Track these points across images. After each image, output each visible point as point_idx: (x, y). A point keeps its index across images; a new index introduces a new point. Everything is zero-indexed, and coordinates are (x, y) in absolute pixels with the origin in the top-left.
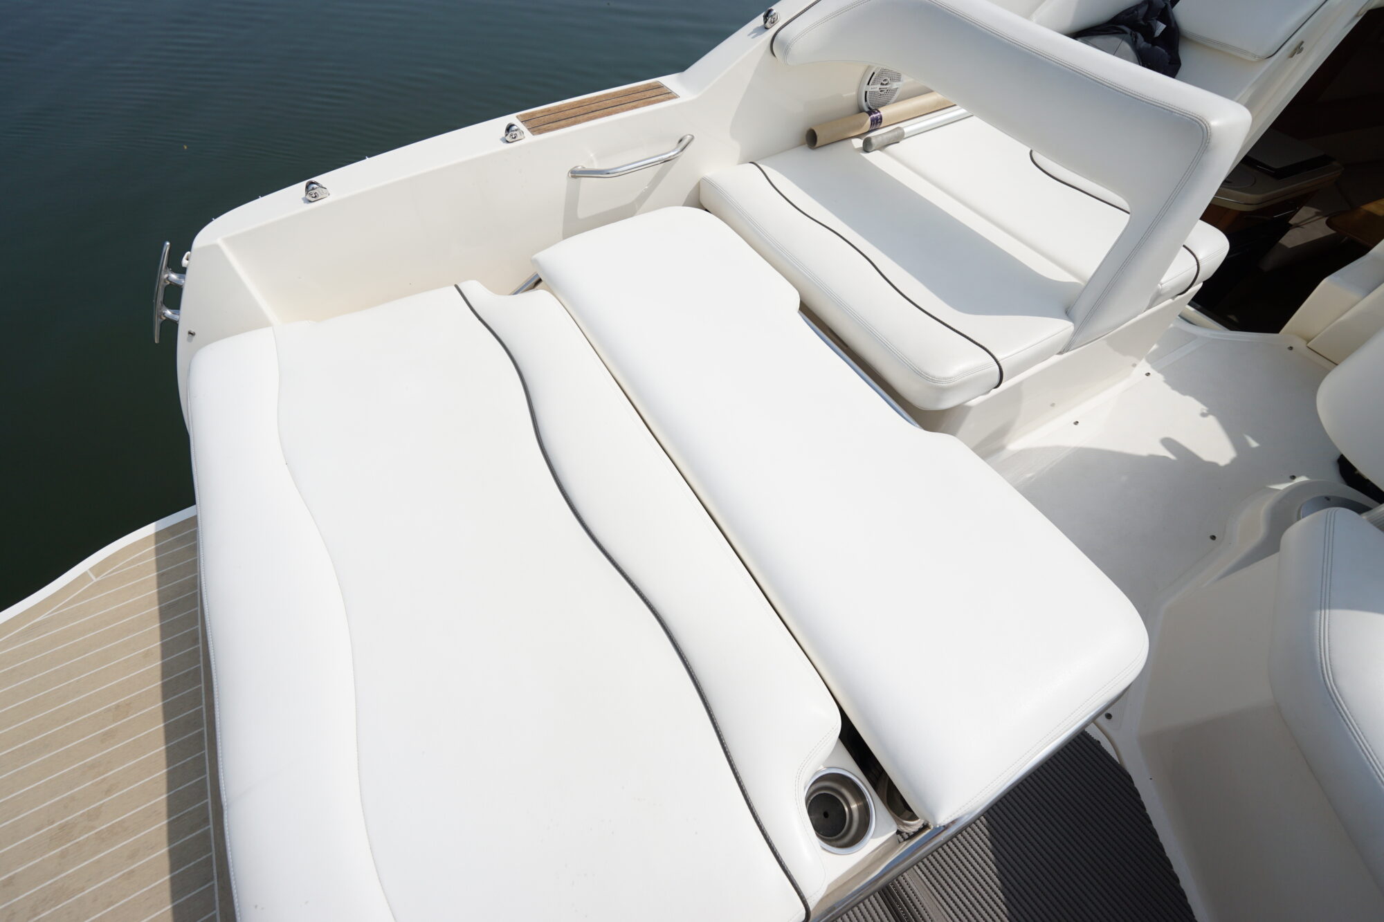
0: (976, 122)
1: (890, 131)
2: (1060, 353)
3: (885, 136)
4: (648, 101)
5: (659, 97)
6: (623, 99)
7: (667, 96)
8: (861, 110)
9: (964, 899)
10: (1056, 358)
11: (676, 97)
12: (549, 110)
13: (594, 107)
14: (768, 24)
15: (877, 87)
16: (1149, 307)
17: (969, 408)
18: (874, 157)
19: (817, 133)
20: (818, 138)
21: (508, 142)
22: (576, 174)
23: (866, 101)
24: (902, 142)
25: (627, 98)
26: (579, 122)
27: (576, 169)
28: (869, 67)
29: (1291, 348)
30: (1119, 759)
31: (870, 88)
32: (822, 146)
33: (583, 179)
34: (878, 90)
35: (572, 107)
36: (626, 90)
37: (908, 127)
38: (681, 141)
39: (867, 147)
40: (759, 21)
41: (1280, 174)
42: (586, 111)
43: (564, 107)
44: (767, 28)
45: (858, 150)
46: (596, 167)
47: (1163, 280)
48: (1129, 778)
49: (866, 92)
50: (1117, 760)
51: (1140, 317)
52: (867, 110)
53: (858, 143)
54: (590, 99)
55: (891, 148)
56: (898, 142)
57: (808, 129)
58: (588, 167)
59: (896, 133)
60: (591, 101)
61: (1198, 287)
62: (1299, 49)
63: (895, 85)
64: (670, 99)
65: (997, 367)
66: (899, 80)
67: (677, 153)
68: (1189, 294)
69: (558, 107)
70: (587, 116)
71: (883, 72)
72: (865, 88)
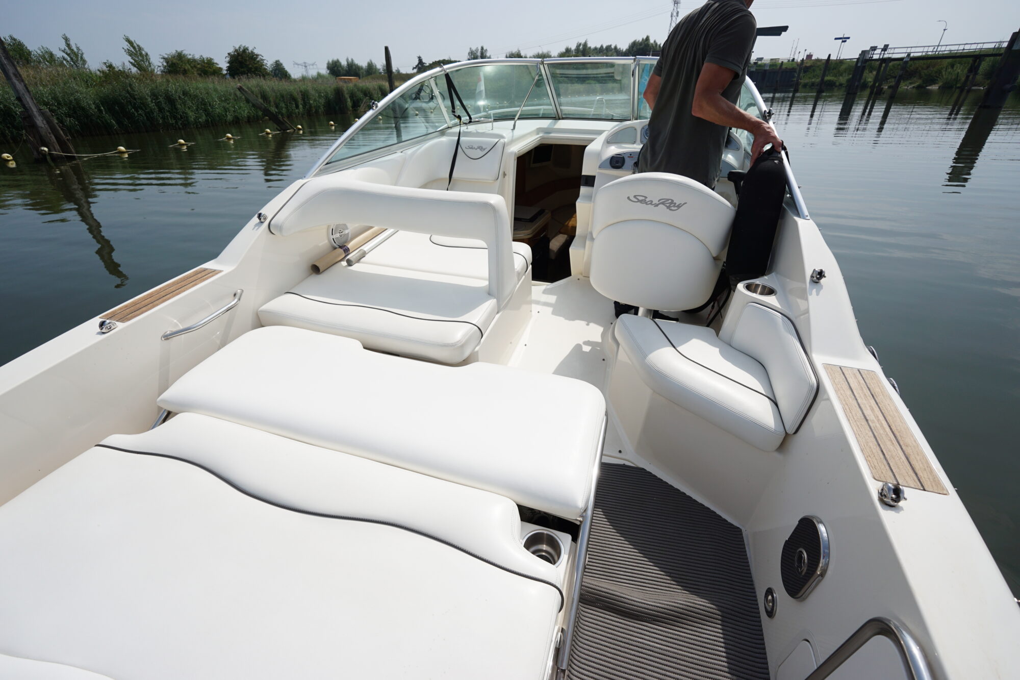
0: (401, 233)
1: (358, 252)
2: (498, 313)
3: (357, 255)
4: (202, 279)
5: (209, 275)
6: (183, 283)
7: (214, 273)
8: (335, 248)
9: (627, 574)
10: (497, 316)
11: (221, 271)
12: (126, 306)
13: (162, 294)
14: (262, 220)
15: (338, 235)
16: (519, 280)
17: (477, 352)
18: (356, 267)
19: (317, 265)
20: (320, 268)
21: (104, 333)
22: (167, 337)
23: (335, 243)
24: (367, 256)
25: (185, 282)
26: (157, 305)
27: (166, 334)
28: (329, 226)
29: (579, 279)
30: (634, 464)
31: (334, 236)
32: (325, 270)
33: (174, 338)
34: (339, 236)
35: (145, 299)
36: (181, 279)
37: (366, 248)
38: (235, 295)
39: (350, 263)
40: (255, 220)
41: (532, 220)
42: (157, 298)
43: (138, 301)
44: (262, 222)
45: (346, 266)
46: (181, 327)
47: (516, 267)
48: (643, 469)
49: (333, 239)
50: (634, 466)
51: (518, 286)
52: (338, 247)
53: (344, 263)
54: (156, 291)
55: (362, 260)
56: (364, 256)
57: (310, 265)
58: (174, 330)
59: (361, 252)
60: (158, 292)
61: (530, 267)
62: (505, 175)
63: (346, 232)
64: (217, 274)
65: (476, 327)
66: (347, 229)
67: (237, 302)
68: (529, 271)
69: (133, 303)
70: (160, 300)
71: (337, 226)
72: (332, 237)
